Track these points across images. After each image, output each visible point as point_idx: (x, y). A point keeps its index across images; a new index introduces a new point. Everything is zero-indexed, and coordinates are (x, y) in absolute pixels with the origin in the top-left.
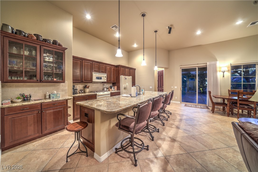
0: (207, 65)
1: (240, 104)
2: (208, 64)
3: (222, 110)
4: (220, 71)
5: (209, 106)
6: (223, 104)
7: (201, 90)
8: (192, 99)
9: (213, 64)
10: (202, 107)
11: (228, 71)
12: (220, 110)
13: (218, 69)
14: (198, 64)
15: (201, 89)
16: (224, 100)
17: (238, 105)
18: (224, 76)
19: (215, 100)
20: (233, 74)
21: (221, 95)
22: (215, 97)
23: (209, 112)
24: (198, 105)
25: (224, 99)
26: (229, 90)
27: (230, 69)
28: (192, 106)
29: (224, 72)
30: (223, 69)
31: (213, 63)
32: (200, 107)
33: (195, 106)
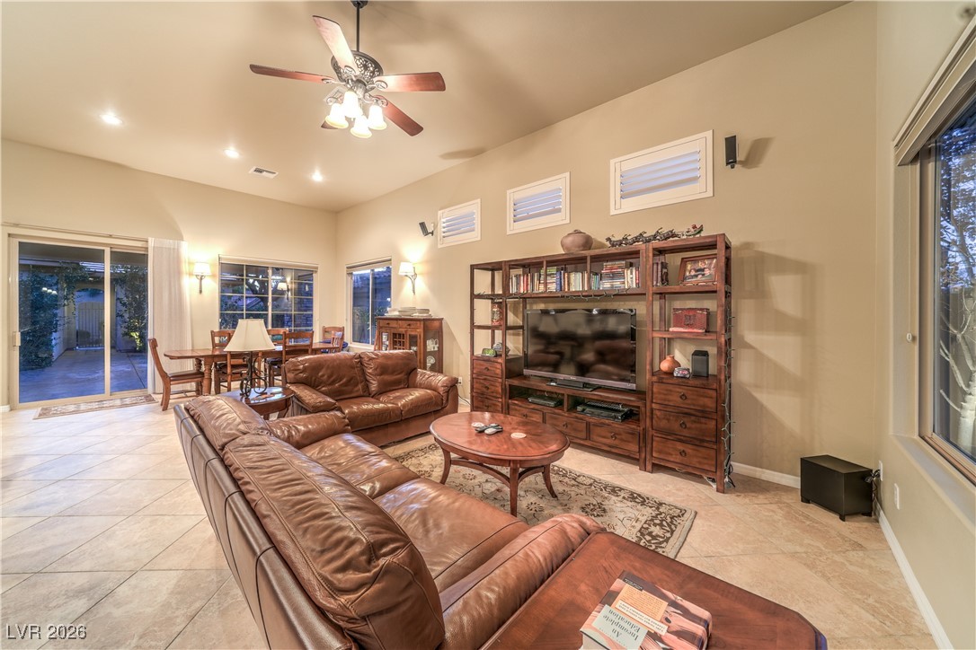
0: (147, 248)
1: (233, 367)
2: (151, 243)
3: (194, 393)
4: (191, 274)
5: (154, 393)
6: (198, 374)
7: (134, 341)
8: (89, 379)
9: (170, 249)
10: (128, 401)
11: (213, 276)
12: (188, 394)
13: (185, 268)
14: (110, 236)
15: (134, 334)
16: (199, 364)
17: (229, 370)
18: (201, 292)
19: (172, 368)
20: (225, 285)
21: (192, 350)
22: (172, 358)
23: (153, 411)
24: (112, 397)
25: (198, 360)
26: (212, 332)
27: (217, 270)
28: (83, 407)
29: (201, 279)
30: (198, 270)
31: (168, 243)
32: (118, 402)
33: (95, 405)
